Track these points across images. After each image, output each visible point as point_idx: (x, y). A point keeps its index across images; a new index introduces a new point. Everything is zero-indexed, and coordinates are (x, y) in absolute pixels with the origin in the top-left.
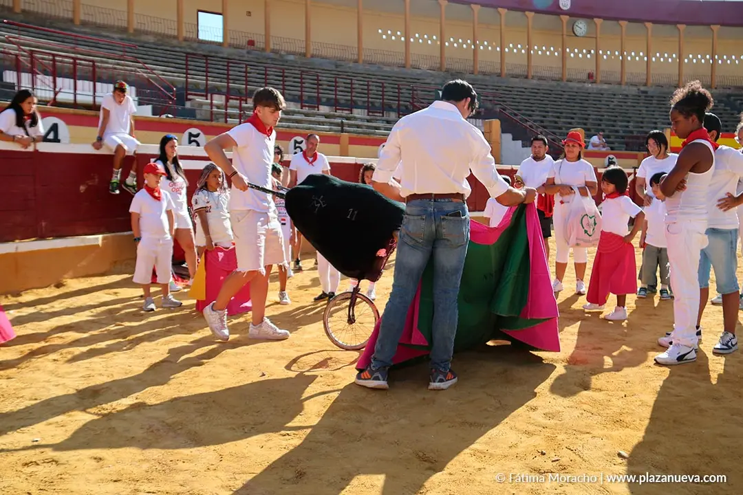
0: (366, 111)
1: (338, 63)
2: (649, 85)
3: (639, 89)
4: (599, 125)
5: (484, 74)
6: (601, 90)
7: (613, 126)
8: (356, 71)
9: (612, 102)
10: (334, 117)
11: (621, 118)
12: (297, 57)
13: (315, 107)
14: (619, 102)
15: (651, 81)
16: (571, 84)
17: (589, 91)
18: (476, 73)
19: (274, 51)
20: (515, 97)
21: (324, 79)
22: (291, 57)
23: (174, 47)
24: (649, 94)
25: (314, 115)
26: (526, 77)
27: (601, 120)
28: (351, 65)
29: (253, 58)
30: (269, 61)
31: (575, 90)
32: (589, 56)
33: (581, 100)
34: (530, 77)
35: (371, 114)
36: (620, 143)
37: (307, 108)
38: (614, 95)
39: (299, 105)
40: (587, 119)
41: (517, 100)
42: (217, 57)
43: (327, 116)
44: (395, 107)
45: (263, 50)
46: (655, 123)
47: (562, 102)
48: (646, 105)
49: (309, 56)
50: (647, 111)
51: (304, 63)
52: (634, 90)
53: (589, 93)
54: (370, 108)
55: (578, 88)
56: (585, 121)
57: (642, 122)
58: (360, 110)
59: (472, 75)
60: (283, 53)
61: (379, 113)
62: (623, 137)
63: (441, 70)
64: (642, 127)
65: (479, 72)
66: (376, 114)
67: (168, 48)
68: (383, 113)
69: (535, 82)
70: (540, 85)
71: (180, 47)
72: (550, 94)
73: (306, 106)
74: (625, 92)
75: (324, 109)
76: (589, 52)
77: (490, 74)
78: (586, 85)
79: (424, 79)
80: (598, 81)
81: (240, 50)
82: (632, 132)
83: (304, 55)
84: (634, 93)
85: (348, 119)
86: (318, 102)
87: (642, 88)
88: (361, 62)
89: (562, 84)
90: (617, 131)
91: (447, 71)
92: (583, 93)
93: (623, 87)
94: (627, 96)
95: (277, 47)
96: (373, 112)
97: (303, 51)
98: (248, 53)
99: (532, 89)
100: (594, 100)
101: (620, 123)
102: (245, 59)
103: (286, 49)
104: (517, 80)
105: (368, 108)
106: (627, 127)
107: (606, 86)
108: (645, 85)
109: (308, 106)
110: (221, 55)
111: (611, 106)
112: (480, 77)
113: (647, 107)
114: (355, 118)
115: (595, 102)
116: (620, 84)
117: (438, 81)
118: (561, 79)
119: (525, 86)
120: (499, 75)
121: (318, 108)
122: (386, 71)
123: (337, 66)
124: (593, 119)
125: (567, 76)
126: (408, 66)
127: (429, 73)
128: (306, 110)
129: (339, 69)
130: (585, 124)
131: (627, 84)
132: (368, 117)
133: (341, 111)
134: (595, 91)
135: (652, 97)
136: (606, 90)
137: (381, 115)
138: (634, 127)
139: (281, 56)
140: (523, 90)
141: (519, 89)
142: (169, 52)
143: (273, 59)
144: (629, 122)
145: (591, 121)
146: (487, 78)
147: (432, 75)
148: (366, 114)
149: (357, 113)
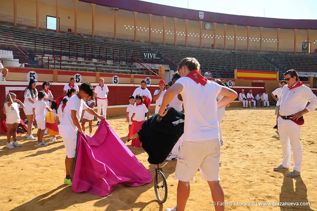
0: (113, 61)
1: (106, 39)
2: (235, 50)
3: (231, 52)
4: (212, 67)
5: (168, 44)
6: (216, 52)
7: (218, 67)
8: (113, 43)
9: (219, 57)
10: (98, 64)
11: (221, 64)
12: (88, 37)
13: (91, 59)
14: (222, 57)
15: (236, 48)
16: (204, 49)
17: (211, 52)
18: (164, 44)
19: (79, 34)
20: (179, 54)
21: (98, 46)
22: (85, 37)
23: (35, 32)
24: (235, 54)
25: (89, 63)
26: (185, 46)
27: (213, 65)
28: (111, 40)
29: (69, 37)
30: (75, 39)
31: (205, 52)
32: (212, 37)
33: (207, 56)
34: (187, 46)
35: (114, 62)
36: (219, 74)
37: (87, 60)
38: (221, 54)
39: (84, 59)
40: (207, 64)
41: (179, 56)
42: (53, 37)
43: (95, 64)
44: (126, 59)
45: (74, 33)
46: (235, 66)
47: (198, 57)
48: (233, 58)
49: (93, 36)
50: (233, 61)
51: (91, 40)
52: (229, 52)
53: (210, 53)
54: (115, 60)
55: (206, 51)
56: (206, 65)
57: (230, 66)
58: (110, 61)
59: (162, 45)
60: (82, 35)
61: (118, 62)
62: (221, 72)
63: (149, 43)
64: (229, 68)
65: (165, 43)
66: (117, 62)
67: (32, 32)
68: (120, 62)
69: (188, 48)
70: (190, 49)
71: (37, 32)
72: (194, 53)
73: (87, 59)
74: (226, 53)
75: (94, 60)
76: (212, 36)
77: (170, 45)
78: (210, 50)
79: (141, 47)
80: (215, 48)
81: (64, 34)
82: (225, 70)
83: (91, 36)
84: (229, 53)
85: (104, 64)
86: (92, 57)
87: (233, 51)
88: (115, 39)
89: (200, 49)
90: (219, 69)
91: (152, 43)
92: (208, 53)
93: (225, 51)
94: (226, 54)
95: (79, 32)
96: (115, 62)
97: (91, 34)
98: (67, 35)
99: (187, 51)
100: (212, 56)
101: (220, 66)
102: (65, 37)
103: (84, 33)
104: (181, 47)
105: (113, 60)
106: (223, 67)
107: (218, 50)
108: (234, 50)
109: (88, 59)
110: (55, 36)
111: (218, 59)
112: (166, 46)
113: (233, 59)
114: (107, 65)
115: (212, 57)
116: (224, 49)
117: (148, 47)
118: (199, 47)
119: (184, 50)
120: (174, 45)
121: (92, 60)
122: (126, 43)
123: (105, 41)
124: (210, 64)
125: (202, 46)
126: (135, 41)
127: (144, 44)
128: (87, 61)
129: (105, 42)
130: (206, 66)
131: (226, 49)
132: (113, 64)
133: (102, 61)
134: (213, 52)
135: (236, 55)
136: (218, 52)
137: (119, 63)
138: (227, 68)
139: (82, 36)
140: (183, 51)
141: (181, 51)
142: (31, 35)
143: (77, 38)
144: (224, 65)
145: (208, 65)
146: (168, 46)
147: (145, 45)
148: (113, 62)
149: (109, 62)
